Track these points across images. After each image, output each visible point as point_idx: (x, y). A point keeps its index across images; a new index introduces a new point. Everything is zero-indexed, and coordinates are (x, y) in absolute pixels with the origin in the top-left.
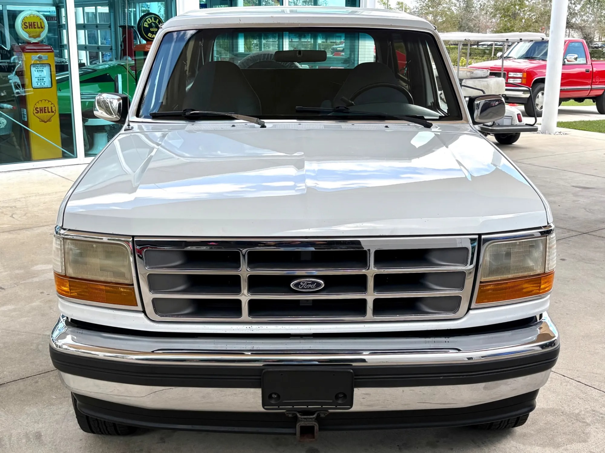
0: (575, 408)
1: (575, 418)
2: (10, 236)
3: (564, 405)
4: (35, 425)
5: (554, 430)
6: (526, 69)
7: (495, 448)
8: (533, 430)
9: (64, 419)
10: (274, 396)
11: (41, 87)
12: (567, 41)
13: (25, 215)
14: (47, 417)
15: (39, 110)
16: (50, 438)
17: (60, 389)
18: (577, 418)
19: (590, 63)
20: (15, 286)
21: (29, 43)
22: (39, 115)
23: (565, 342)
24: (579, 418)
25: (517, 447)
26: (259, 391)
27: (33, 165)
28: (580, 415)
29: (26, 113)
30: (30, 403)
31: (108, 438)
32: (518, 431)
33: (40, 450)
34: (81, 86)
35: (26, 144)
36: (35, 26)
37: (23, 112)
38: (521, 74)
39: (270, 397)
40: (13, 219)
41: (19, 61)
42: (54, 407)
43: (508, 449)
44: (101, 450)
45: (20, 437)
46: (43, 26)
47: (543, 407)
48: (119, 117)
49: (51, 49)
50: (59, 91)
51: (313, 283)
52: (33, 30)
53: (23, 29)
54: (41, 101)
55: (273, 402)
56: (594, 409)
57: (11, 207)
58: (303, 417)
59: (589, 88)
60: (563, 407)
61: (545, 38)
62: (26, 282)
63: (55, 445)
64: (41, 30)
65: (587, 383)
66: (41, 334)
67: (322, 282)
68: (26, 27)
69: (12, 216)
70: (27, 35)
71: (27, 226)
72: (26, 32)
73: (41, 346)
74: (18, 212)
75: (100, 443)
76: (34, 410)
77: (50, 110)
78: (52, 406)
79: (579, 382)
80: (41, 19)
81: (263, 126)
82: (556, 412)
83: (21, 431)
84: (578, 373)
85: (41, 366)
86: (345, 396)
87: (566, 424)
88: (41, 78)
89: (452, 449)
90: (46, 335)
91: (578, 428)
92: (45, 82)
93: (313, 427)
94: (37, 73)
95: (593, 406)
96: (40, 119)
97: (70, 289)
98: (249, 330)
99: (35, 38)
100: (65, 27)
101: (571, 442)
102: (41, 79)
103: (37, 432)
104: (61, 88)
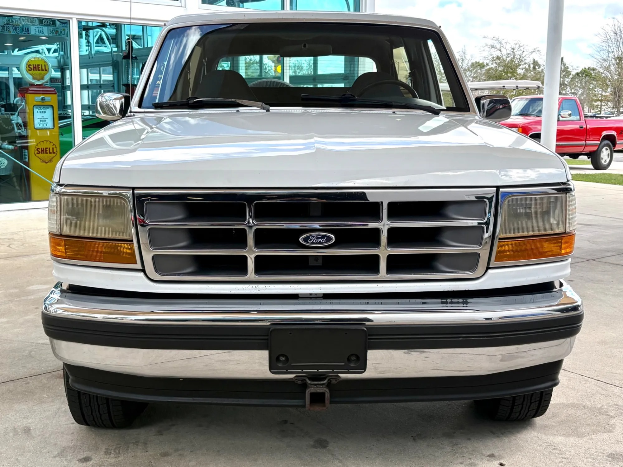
0: (597, 402)
1: (597, 411)
2: (7, 262)
3: (585, 401)
4: (24, 420)
5: (577, 422)
6: (521, 125)
7: (515, 438)
8: (554, 422)
9: (56, 415)
10: (282, 359)
11: (43, 128)
12: (560, 98)
13: (23, 245)
14: (37, 413)
15: (40, 150)
16: (39, 432)
17: (52, 389)
18: (600, 411)
19: (584, 120)
20: (9, 303)
21: (32, 85)
22: (40, 155)
23: (580, 347)
24: (602, 411)
25: (539, 436)
26: (265, 354)
27: (33, 205)
28: (603, 409)
29: (27, 154)
30: (20, 401)
31: (103, 431)
32: (538, 423)
33: (28, 443)
34: (83, 131)
35: (26, 184)
36: (39, 69)
37: (25, 152)
38: (517, 129)
39: (278, 359)
40: (10, 248)
41: (22, 103)
42: (45, 404)
43: (529, 439)
44: (94, 442)
45: (7, 431)
46: (47, 69)
47: (563, 402)
48: (120, 116)
49: (55, 91)
50: (61, 136)
51: (323, 237)
52: (37, 72)
53: (27, 72)
54: (43, 142)
55: (280, 365)
56: (617, 404)
57: (9, 239)
58: (312, 383)
59: (583, 144)
60: (584, 402)
61: (541, 86)
62: (21, 299)
63: (45, 438)
64: (44, 72)
65: (608, 381)
66: (34, 343)
67: (333, 236)
68: (30, 69)
69: (9, 246)
70: (31, 77)
71: (24, 254)
72: (31, 74)
73: (33, 353)
74: (15, 243)
75: (93, 436)
76: (24, 407)
77: (51, 151)
78: (43, 404)
79: (598, 380)
80: (45, 62)
81: (268, 110)
82: (577, 406)
83: (9, 426)
84: (596, 373)
85: (33, 369)
86: (358, 358)
87: (588, 416)
88: (44, 119)
89: (470, 439)
90: (40, 343)
91: (602, 420)
92: (47, 123)
93: (323, 394)
94: (40, 114)
95: (616, 401)
96: (41, 159)
97: (65, 249)
98: (255, 289)
99: (39, 80)
100: (69, 88)
101: (595, 432)
102: (43, 121)
103: (26, 427)
104: (63, 133)
